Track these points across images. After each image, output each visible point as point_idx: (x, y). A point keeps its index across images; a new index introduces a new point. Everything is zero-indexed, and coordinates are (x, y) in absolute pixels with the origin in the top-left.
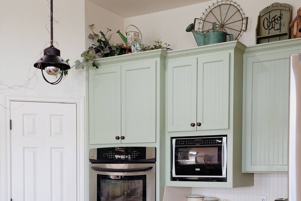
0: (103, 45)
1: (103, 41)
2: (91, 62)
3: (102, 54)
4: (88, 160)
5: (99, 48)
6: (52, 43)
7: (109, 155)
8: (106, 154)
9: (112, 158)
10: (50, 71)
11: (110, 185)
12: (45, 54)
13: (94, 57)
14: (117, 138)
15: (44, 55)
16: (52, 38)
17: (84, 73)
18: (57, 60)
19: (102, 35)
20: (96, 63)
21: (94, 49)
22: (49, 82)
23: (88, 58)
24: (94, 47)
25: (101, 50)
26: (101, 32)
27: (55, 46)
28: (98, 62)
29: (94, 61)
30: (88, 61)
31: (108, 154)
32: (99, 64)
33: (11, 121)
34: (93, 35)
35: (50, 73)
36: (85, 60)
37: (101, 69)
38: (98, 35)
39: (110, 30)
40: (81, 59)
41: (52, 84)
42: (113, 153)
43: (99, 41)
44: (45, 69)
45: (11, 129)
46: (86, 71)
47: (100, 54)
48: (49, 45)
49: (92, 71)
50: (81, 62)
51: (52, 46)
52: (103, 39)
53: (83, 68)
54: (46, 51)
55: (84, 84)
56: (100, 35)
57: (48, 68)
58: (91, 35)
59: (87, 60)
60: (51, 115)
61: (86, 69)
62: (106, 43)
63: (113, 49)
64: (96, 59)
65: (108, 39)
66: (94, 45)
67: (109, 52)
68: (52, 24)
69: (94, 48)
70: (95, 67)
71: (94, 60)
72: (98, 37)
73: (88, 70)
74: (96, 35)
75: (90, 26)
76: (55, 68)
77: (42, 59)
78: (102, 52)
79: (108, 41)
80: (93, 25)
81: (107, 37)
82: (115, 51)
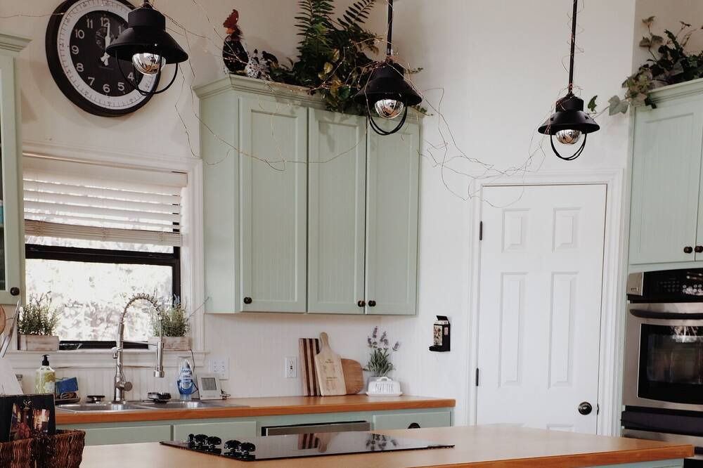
0: (670, 58)
1: (670, 50)
2: (642, 98)
3: (666, 77)
4: (625, 297)
5: (660, 67)
6: (570, 89)
7: (667, 284)
8: (661, 283)
9: (673, 290)
10: (564, 138)
11: (672, 354)
12: (558, 109)
13: (651, 87)
14: (688, 250)
15: (556, 111)
16: (571, 80)
17: (626, 120)
18: (578, 117)
19: (668, 38)
20: (652, 97)
21: (651, 68)
22: (561, 157)
23: (636, 89)
24: (651, 64)
25: (665, 71)
26: (667, 32)
27: (577, 93)
28: (657, 95)
29: (649, 95)
30: (636, 96)
31: (665, 283)
32: (658, 100)
33: (481, 224)
34: (650, 38)
35: (564, 141)
36: (630, 95)
37: (662, 110)
38: (661, 38)
39: (688, 25)
40: (622, 93)
41: (567, 159)
42: (676, 281)
43: (663, 50)
44: (557, 134)
45: (481, 239)
46: (631, 115)
47: (662, 77)
48: (565, 93)
49: (644, 115)
50: (622, 98)
51: (571, 94)
52: (672, 46)
53: (624, 112)
54: (560, 105)
55: (625, 144)
56: (666, 38)
57: (562, 132)
58: (645, 40)
59: (633, 95)
60: (555, 210)
61: (631, 111)
62: (678, 53)
63: (691, 65)
64: (654, 90)
65: (683, 43)
66: (651, 60)
67: (683, 71)
68: (573, 55)
69: (650, 66)
70: (650, 107)
71: (650, 91)
72: (661, 42)
73: (634, 114)
74: (657, 39)
75: (644, 22)
76: (573, 131)
77: (552, 119)
78: (667, 73)
79: (682, 49)
80: (651, 19)
81: (679, 40)
82: (695, 68)
